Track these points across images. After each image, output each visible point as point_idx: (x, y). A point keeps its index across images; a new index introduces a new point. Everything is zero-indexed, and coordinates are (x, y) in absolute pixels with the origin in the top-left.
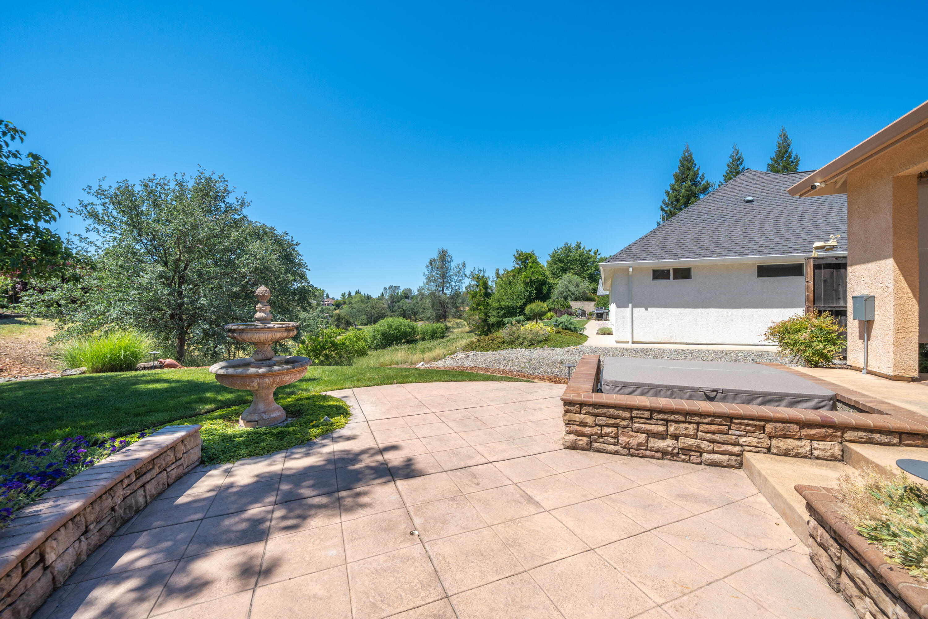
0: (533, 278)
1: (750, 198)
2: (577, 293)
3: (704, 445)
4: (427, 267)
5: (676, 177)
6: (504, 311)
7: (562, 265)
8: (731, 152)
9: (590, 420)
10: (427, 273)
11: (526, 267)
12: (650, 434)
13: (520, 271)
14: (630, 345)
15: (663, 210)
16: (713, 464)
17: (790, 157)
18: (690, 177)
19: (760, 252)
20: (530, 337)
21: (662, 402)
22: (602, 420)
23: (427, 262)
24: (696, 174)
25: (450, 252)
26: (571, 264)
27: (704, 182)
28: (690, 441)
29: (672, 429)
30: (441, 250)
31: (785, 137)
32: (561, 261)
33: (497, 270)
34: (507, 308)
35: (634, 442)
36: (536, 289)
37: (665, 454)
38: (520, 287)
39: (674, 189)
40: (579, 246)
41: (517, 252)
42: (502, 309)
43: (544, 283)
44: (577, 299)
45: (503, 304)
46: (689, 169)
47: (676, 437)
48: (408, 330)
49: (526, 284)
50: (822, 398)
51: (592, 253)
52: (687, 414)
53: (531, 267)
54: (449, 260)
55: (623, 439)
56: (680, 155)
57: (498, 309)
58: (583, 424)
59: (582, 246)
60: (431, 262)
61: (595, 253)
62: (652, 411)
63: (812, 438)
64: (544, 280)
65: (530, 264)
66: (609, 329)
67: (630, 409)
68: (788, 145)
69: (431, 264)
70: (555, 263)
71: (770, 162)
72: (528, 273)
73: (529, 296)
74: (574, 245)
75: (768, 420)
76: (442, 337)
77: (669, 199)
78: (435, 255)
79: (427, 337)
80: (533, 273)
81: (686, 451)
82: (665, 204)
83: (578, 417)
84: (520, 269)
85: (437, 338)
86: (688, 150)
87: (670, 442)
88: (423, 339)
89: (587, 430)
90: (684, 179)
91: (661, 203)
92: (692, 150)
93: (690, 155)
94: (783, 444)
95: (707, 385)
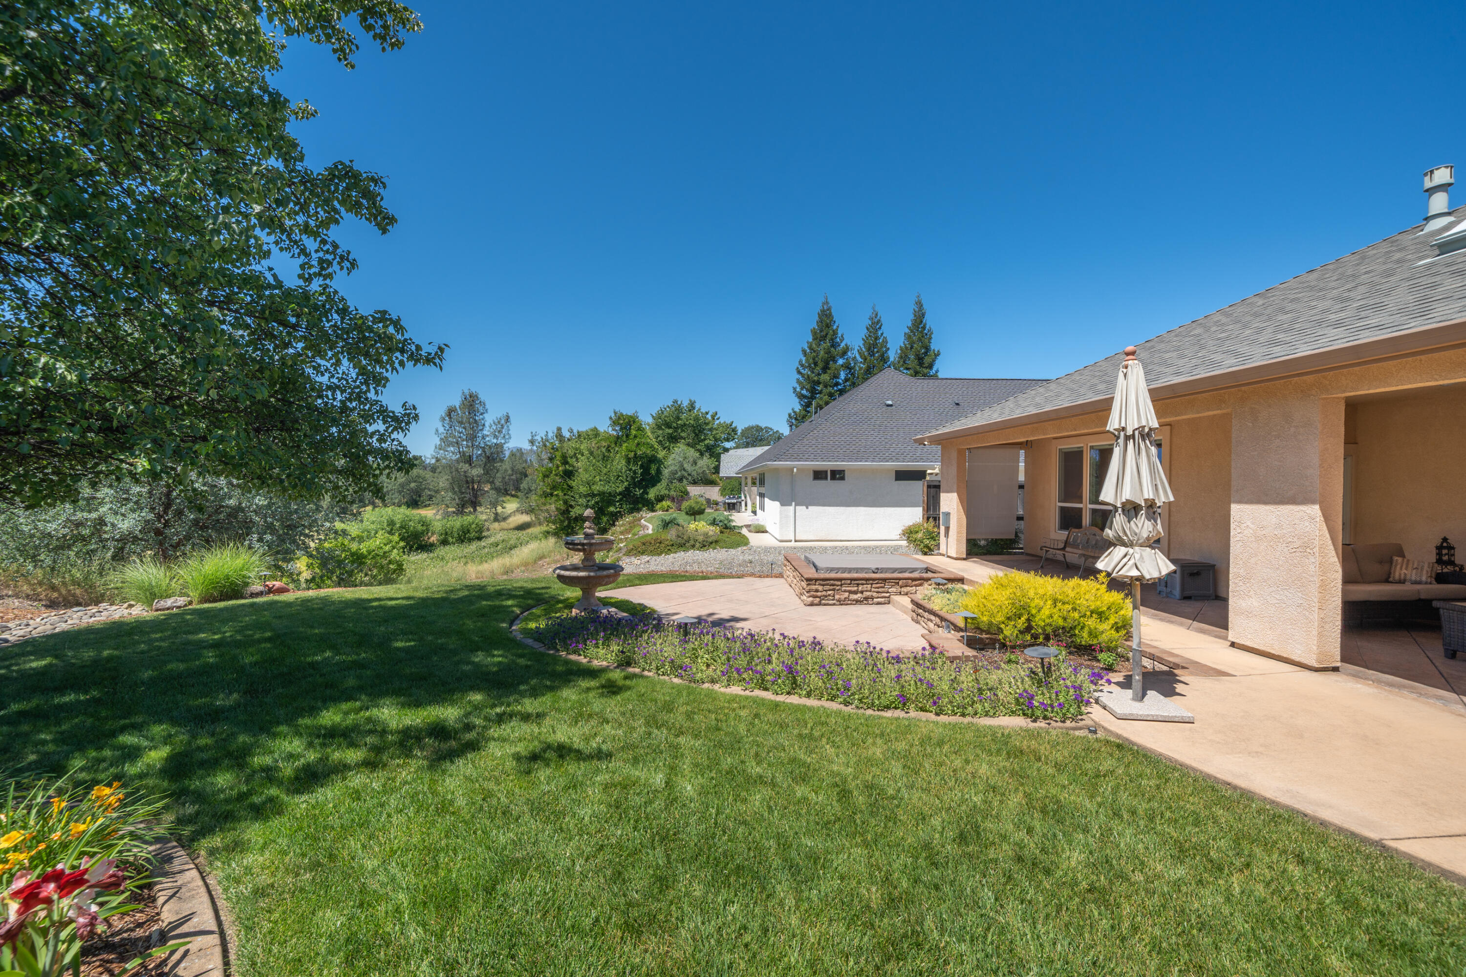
0: (639, 453)
1: (890, 402)
2: (694, 473)
3: (875, 594)
4: (443, 419)
5: (814, 333)
6: (597, 499)
7: (670, 431)
8: (869, 313)
9: (820, 588)
10: (441, 430)
11: (627, 436)
12: (851, 592)
13: (618, 441)
14: (793, 544)
15: (799, 372)
16: (878, 603)
17: (924, 328)
18: (829, 336)
19: (897, 460)
20: (701, 538)
21: (855, 575)
22: (827, 587)
23: (443, 412)
24: (835, 333)
25: (482, 397)
26: (683, 431)
27: (843, 345)
28: (868, 594)
29: (860, 588)
30: (467, 392)
31: (919, 304)
32: (668, 426)
33: (559, 429)
34: (601, 494)
35: (843, 597)
36: (642, 467)
37: (858, 602)
38: (619, 463)
39: (811, 348)
40: (692, 406)
41: (615, 413)
42: (593, 495)
43: (653, 460)
44: (695, 483)
45: (597, 488)
46: (828, 326)
47: (862, 592)
48: (420, 528)
49: (628, 460)
50: (922, 569)
51: (709, 417)
52: (867, 580)
53: (635, 437)
54: (481, 409)
55: (837, 597)
56: (818, 309)
57: (588, 495)
58: (817, 591)
59: (697, 406)
60: (450, 412)
61: (713, 417)
62: (852, 580)
63: (916, 586)
64: (653, 456)
65: (634, 432)
66: (763, 526)
67: (840, 580)
68: (923, 315)
69: (449, 415)
70: (659, 427)
71: (907, 331)
72: (631, 444)
73: (633, 478)
74: (685, 404)
75: (900, 579)
76: (479, 539)
77: (807, 360)
78: (456, 401)
79: (450, 539)
80: (638, 444)
81: (866, 599)
82: (802, 365)
83: (814, 587)
84: (618, 437)
85: (470, 540)
86: (827, 303)
87: (859, 595)
88: (444, 542)
89: (819, 594)
90: (824, 338)
91: (797, 364)
92: (831, 304)
93: (829, 309)
94: (905, 590)
95: (874, 566)
